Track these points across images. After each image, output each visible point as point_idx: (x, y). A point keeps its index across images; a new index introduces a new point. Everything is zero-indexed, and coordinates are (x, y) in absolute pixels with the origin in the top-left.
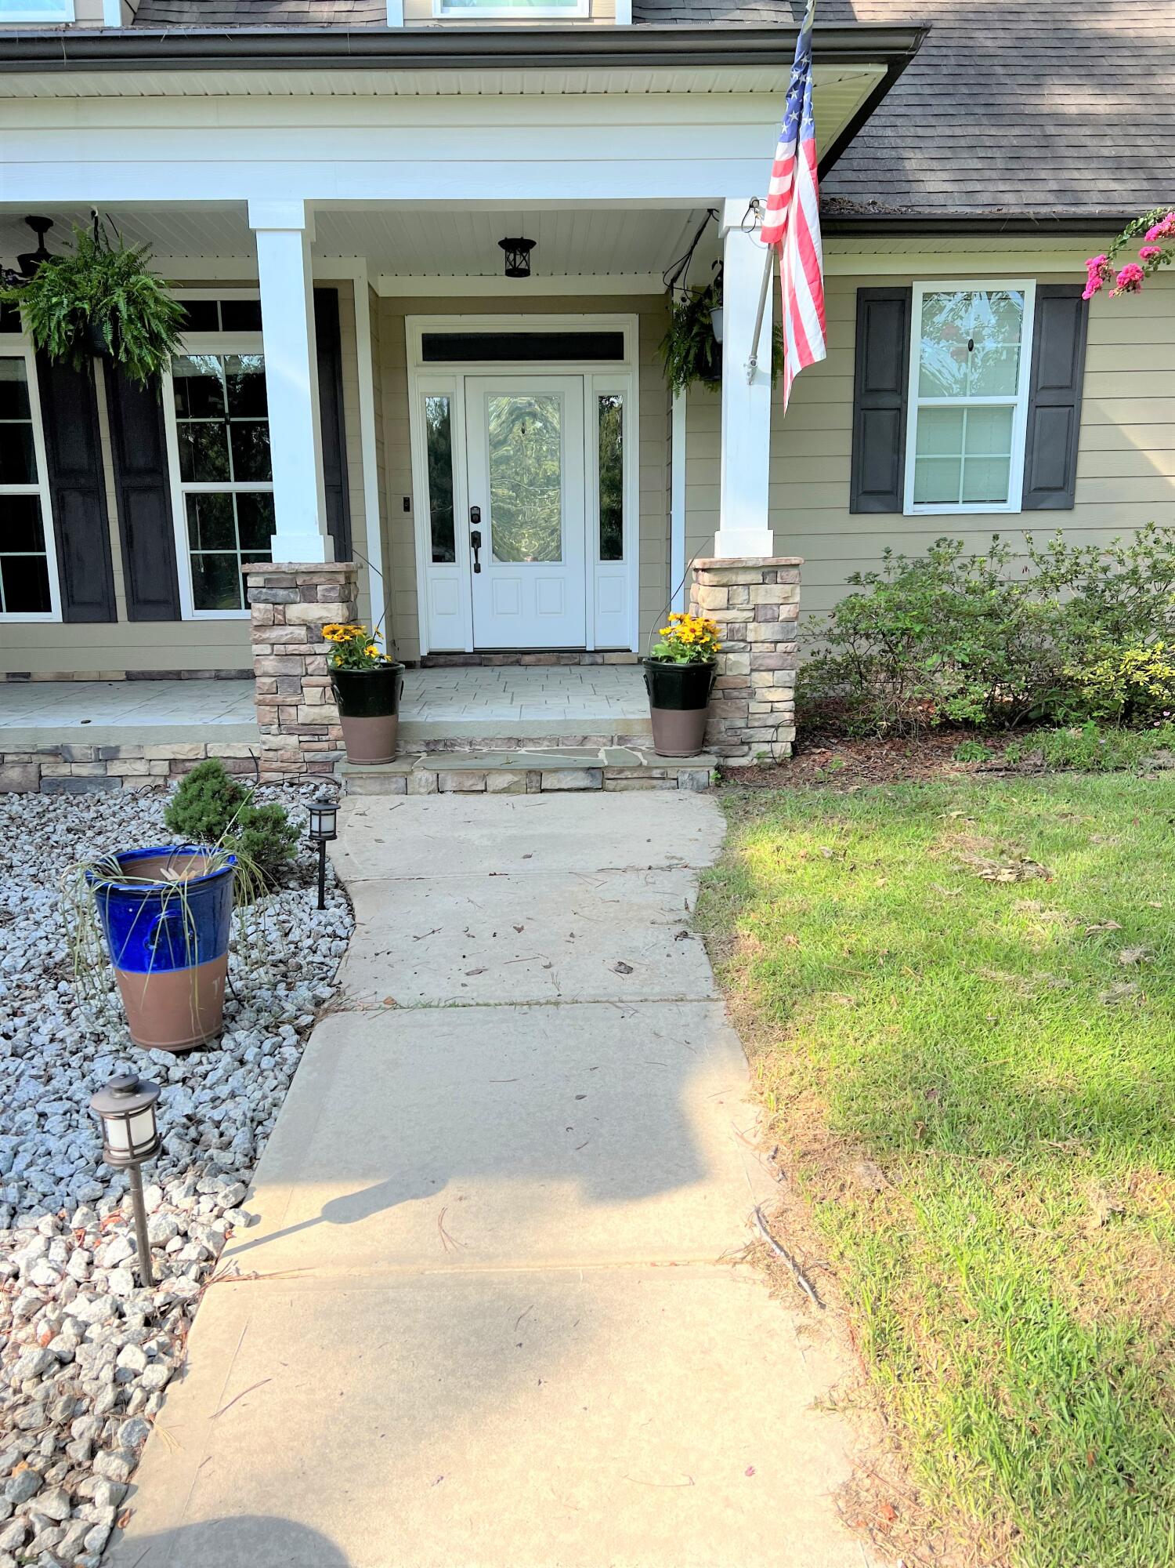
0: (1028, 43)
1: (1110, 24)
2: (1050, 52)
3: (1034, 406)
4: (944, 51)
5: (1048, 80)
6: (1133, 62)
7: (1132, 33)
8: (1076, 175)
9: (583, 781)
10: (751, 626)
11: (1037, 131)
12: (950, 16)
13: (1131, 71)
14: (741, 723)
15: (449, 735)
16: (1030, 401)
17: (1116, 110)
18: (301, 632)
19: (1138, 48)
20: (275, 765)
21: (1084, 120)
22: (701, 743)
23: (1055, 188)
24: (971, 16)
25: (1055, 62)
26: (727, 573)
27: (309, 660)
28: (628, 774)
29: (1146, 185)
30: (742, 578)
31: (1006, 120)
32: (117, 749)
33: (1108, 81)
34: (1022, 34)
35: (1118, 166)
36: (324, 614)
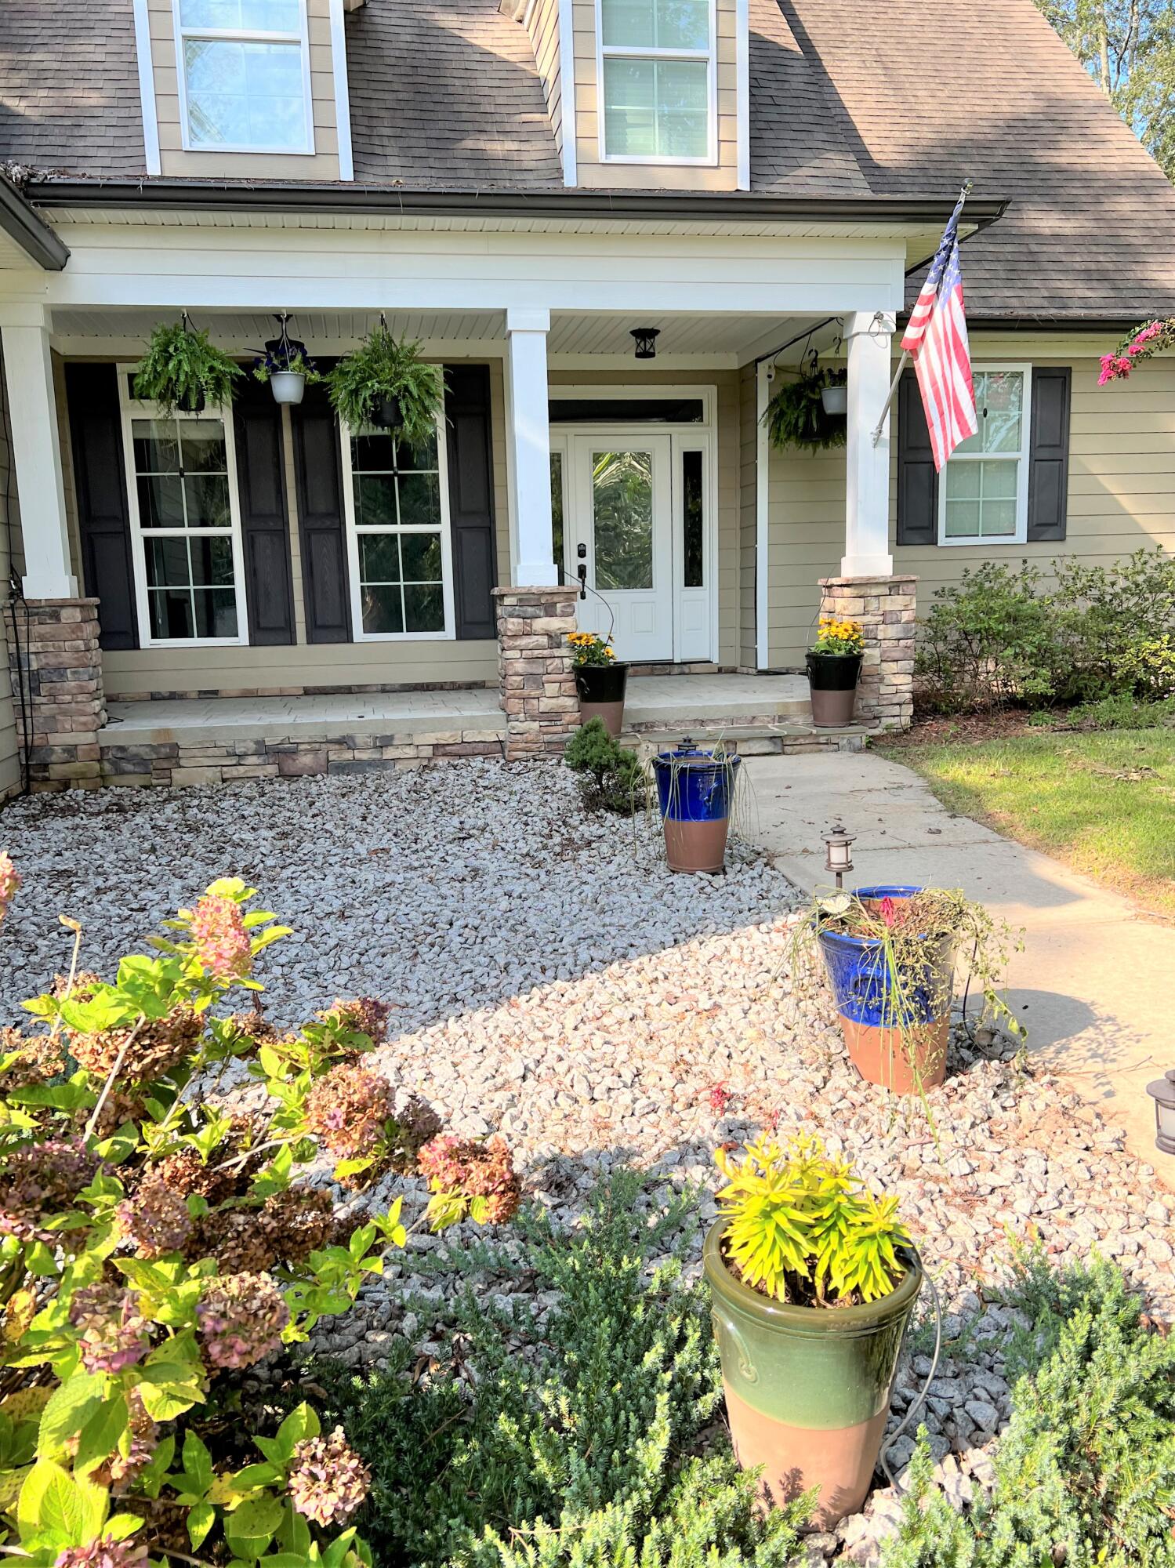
0: (1003, 175)
1: (1062, 158)
2: (1020, 183)
3: (1034, 460)
4: (941, 181)
5: (1024, 206)
6: (1082, 191)
7: (1079, 168)
8: (1059, 284)
9: (767, 747)
10: (881, 627)
11: (1023, 249)
12: (940, 150)
13: (1084, 199)
14: (874, 702)
15: (650, 719)
16: (1031, 456)
17: (1078, 231)
18: (544, 640)
19: (1085, 178)
20: (521, 746)
21: (1057, 237)
22: (850, 718)
23: (1046, 294)
24: (956, 151)
25: (1026, 191)
26: (861, 587)
27: (549, 662)
28: (801, 741)
29: (1112, 294)
30: (875, 591)
31: (999, 239)
32: (392, 737)
33: (1069, 207)
34: (997, 167)
35: (1089, 276)
36: (562, 625)
